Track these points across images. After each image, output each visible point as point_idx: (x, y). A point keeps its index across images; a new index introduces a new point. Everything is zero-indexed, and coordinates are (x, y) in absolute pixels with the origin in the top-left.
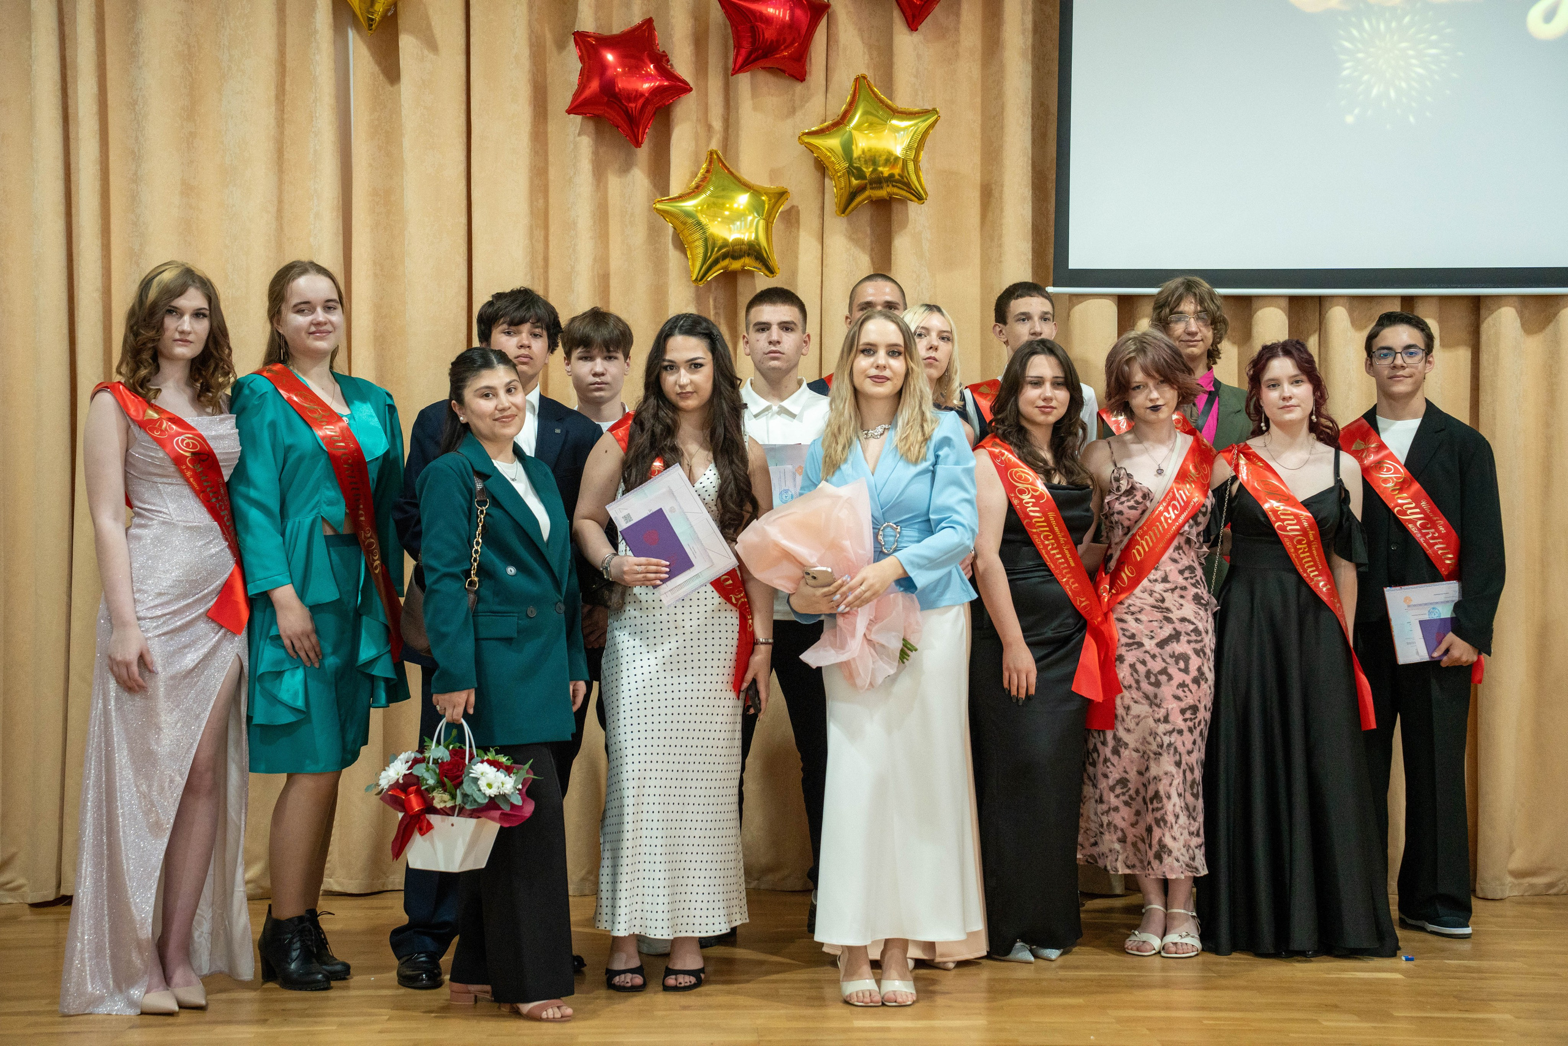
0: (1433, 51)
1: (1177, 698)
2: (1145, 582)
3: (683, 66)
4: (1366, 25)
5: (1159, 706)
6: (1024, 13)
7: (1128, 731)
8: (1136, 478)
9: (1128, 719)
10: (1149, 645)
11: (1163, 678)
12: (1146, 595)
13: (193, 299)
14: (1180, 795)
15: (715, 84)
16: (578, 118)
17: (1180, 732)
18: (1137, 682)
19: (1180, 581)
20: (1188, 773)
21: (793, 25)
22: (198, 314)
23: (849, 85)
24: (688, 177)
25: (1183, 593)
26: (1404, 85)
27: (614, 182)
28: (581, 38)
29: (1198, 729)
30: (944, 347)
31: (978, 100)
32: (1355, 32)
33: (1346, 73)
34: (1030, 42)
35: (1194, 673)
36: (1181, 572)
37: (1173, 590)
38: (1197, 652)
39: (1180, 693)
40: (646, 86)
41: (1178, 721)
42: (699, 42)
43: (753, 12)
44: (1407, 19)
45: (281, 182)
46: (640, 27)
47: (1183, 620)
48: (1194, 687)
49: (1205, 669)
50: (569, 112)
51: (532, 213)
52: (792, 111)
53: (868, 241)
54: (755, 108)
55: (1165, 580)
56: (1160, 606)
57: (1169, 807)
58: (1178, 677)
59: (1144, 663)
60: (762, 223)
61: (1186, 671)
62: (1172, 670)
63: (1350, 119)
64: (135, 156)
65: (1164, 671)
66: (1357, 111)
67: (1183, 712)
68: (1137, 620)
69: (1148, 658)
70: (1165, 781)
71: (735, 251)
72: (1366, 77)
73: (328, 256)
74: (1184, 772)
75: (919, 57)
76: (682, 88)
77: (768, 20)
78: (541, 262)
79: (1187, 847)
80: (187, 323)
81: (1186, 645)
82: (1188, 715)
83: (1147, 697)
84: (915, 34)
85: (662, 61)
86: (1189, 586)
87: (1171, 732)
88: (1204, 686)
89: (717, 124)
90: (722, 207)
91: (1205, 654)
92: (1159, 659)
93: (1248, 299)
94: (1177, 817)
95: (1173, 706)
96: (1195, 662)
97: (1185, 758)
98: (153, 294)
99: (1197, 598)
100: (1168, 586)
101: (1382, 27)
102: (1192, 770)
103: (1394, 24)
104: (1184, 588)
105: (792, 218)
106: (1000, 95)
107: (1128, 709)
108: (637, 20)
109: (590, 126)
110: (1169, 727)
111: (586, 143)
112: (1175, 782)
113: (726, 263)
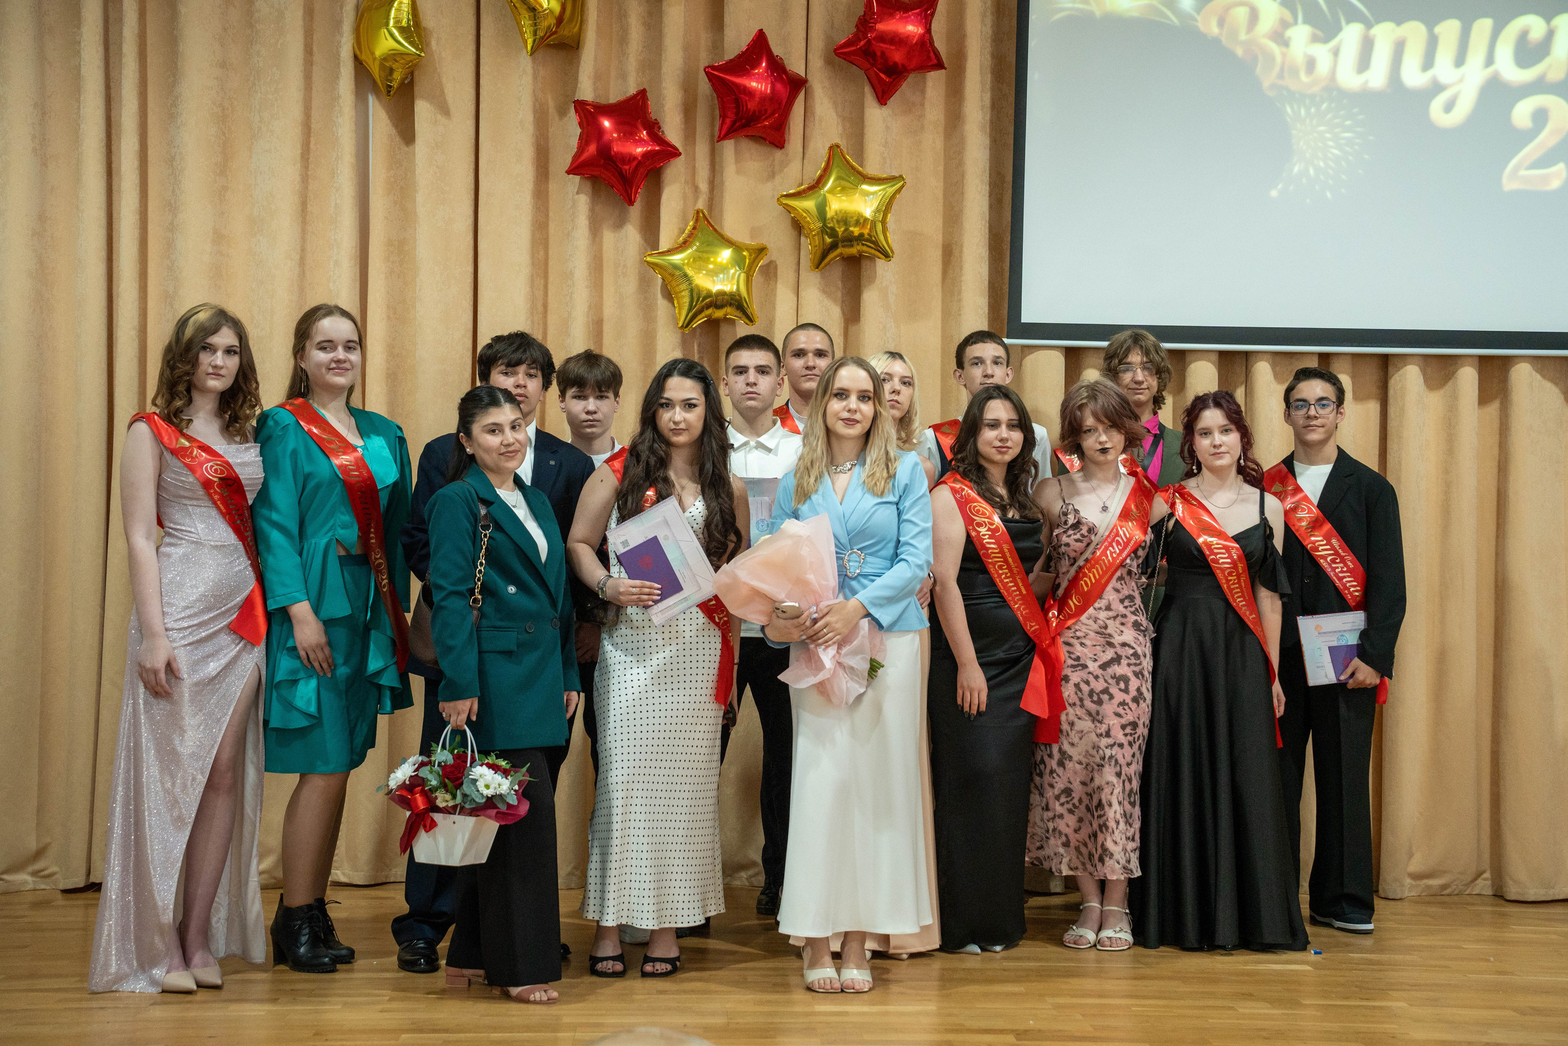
0: (1347, 135)
1: (1118, 715)
2: (1091, 610)
3: (673, 133)
4: (1289, 110)
5: (1101, 722)
6: (983, 91)
7: (1072, 744)
8: (1082, 514)
9: (1072, 734)
10: (1093, 666)
11: (1105, 697)
12: (1091, 622)
13: (225, 337)
14: (1120, 803)
15: (702, 150)
16: (577, 178)
17: (1121, 746)
18: (1081, 700)
19: (1121, 609)
20: (1127, 784)
21: (773, 98)
22: (229, 351)
23: (824, 153)
24: (676, 232)
25: (1124, 620)
26: (1322, 164)
27: (609, 237)
28: (581, 106)
29: (1137, 744)
30: (905, 391)
31: (941, 168)
34: (988, 117)
35: (1133, 692)
36: (1122, 601)
37: (1115, 618)
38: (1136, 674)
39: (1120, 710)
40: (639, 150)
41: (1119, 736)
42: (688, 110)
43: (737, 86)
44: (1324, 106)
45: (304, 232)
46: (634, 97)
47: (1124, 645)
48: (1133, 706)
49: (1144, 690)
50: (569, 172)
51: (533, 264)
52: (772, 175)
53: (839, 294)
54: (739, 172)
55: (1108, 608)
56: (1102, 631)
57: (1110, 814)
58: (1119, 696)
59: (1087, 683)
60: (743, 276)
61: (1126, 691)
62: (1114, 690)
63: (1274, 193)
64: (172, 207)
65: (1106, 691)
66: (1280, 186)
67: (1123, 727)
68: (1082, 644)
69: (1091, 679)
70: (1107, 790)
71: (719, 301)
73: (347, 299)
74: (1124, 782)
75: (887, 128)
76: (671, 153)
77: (750, 93)
78: (540, 309)
79: (1125, 850)
80: (219, 358)
81: (1126, 668)
82: (1128, 730)
83: (1090, 714)
84: (884, 108)
85: (653, 128)
86: (1128, 614)
87: (1112, 746)
88: (1143, 705)
89: (704, 186)
90: (707, 261)
91: (1143, 676)
92: (1101, 680)
93: (1183, 352)
94: (1118, 823)
95: (1114, 722)
96: (1134, 683)
97: (1125, 769)
98: (189, 331)
99: (1136, 625)
100: (1111, 614)
101: (1303, 112)
102: (1130, 781)
103: (1313, 110)
104: (1124, 616)
105: (770, 272)
106: (961, 164)
107: (1072, 724)
108: (632, 90)
109: (588, 186)
110: (1110, 741)
111: (583, 202)
112: (1116, 792)
113: (709, 311)
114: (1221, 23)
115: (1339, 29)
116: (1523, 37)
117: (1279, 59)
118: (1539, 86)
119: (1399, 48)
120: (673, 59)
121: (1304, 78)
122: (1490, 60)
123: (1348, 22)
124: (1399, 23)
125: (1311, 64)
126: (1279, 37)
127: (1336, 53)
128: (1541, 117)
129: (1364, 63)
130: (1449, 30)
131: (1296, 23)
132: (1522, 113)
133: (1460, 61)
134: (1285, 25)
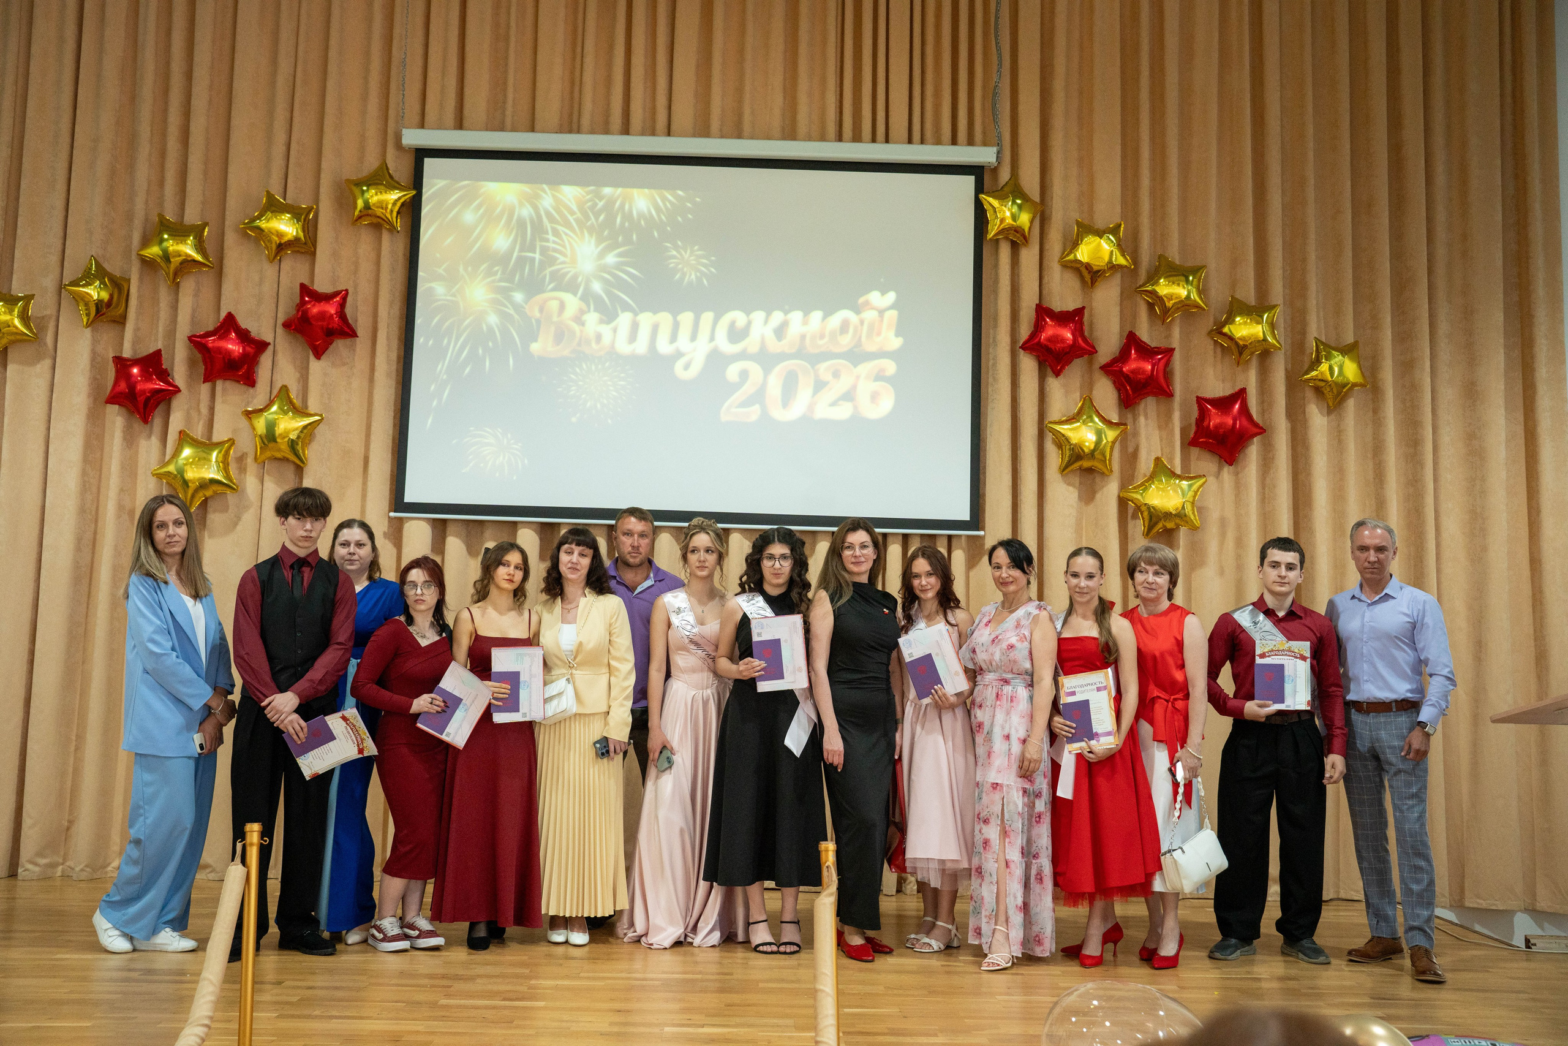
0: (622, 383)
3: (179, 378)
4: (584, 366)
6: (389, 351)
16: (115, 406)
21: (245, 355)
26: (605, 401)
28: (120, 360)
32: (578, 370)
33: (572, 393)
40: (155, 388)
44: (607, 364)
46: (156, 353)
50: (109, 402)
51: (86, 461)
52: (245, 400)
54: (223, 402)
63: (574, 420)
66: (578, 415)
72: (583, 396)
75: (326, 374)
76: (178, 391)
77: (229, 352)
84: (321, 361)
85: (164, 375)
93: (515, 523)
101: (593, 367)
103: (600, 367)
108: (154, 349)
109: (123, 410)
111: (119, 421)
113: (201, 494)
114: (541, 310)
115: (617, 316)
116: (732, 325)
117: (578, 334)
118: (743, 356)
119: (655, 329)
120: (183, 330)
121: (594, 345)
122: (712, 338)
123: (623, 311)
124: (655, 312)
125: (599, 337)
126: (578, 320)
127: (615, 330)
128: (744, 375)
129: (633, 337)
130: (686, 318)
131: (589, 311)
132: (733, 372)
133: (694, 337)
134: (582, 312)
